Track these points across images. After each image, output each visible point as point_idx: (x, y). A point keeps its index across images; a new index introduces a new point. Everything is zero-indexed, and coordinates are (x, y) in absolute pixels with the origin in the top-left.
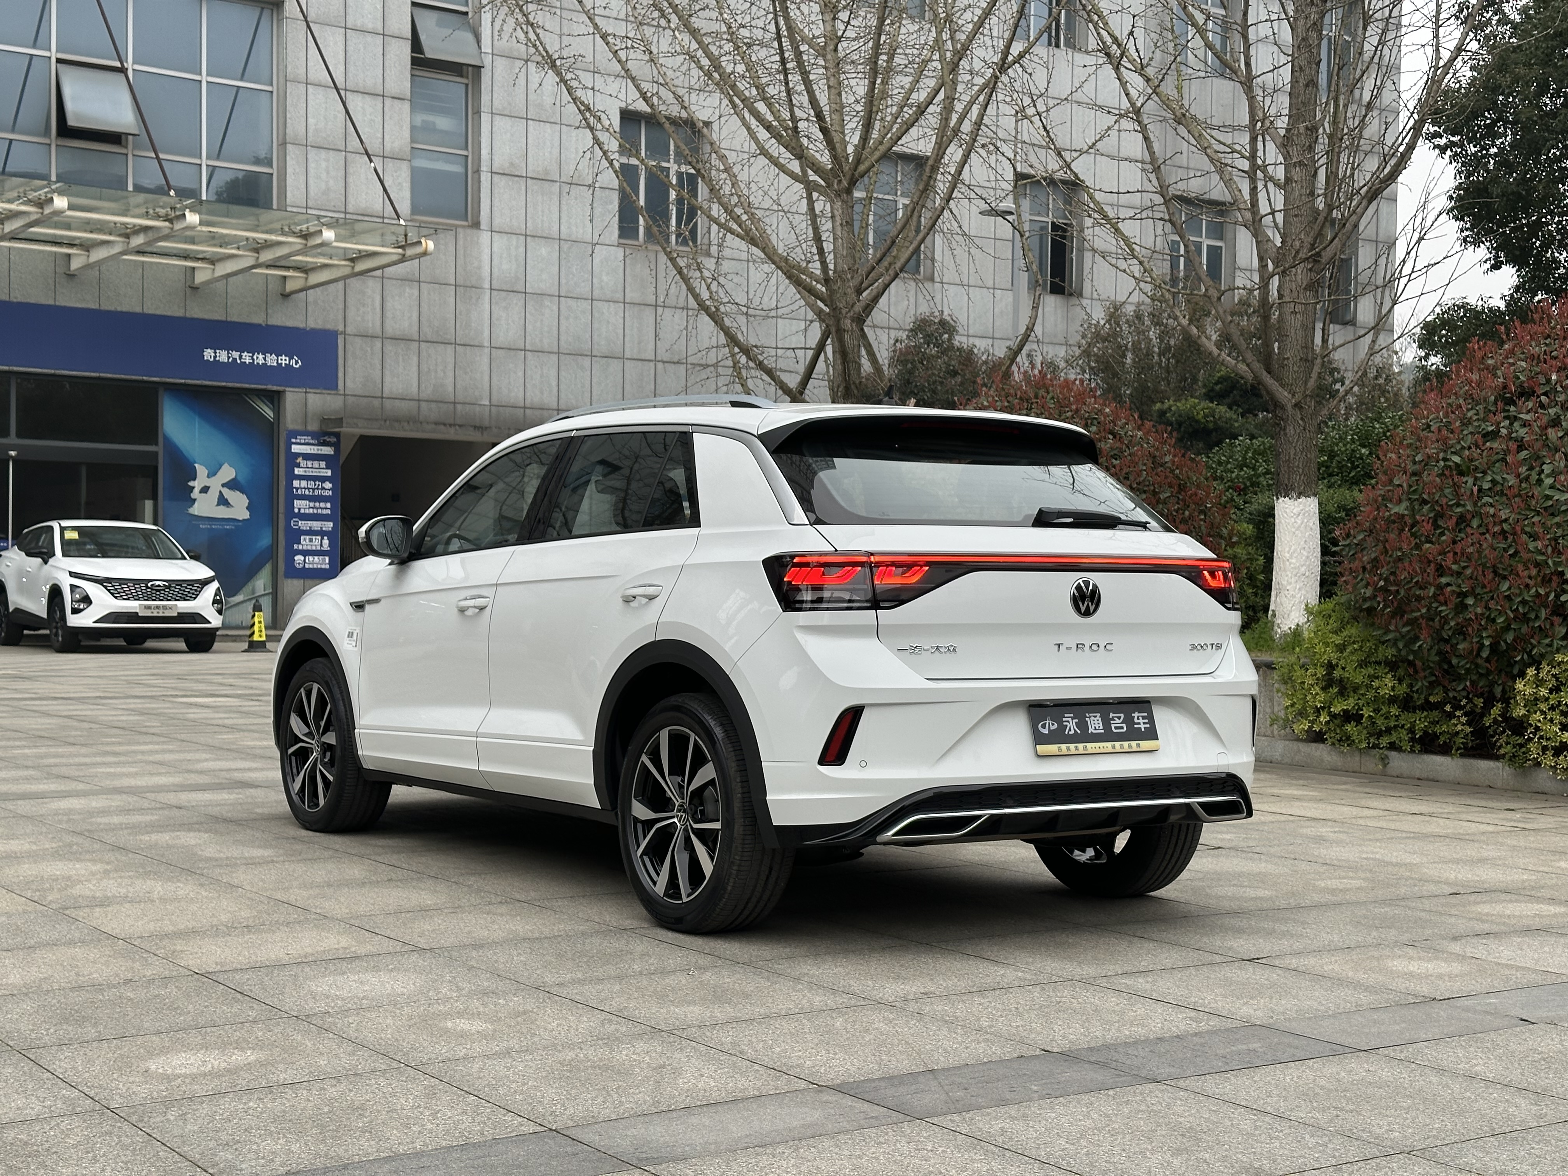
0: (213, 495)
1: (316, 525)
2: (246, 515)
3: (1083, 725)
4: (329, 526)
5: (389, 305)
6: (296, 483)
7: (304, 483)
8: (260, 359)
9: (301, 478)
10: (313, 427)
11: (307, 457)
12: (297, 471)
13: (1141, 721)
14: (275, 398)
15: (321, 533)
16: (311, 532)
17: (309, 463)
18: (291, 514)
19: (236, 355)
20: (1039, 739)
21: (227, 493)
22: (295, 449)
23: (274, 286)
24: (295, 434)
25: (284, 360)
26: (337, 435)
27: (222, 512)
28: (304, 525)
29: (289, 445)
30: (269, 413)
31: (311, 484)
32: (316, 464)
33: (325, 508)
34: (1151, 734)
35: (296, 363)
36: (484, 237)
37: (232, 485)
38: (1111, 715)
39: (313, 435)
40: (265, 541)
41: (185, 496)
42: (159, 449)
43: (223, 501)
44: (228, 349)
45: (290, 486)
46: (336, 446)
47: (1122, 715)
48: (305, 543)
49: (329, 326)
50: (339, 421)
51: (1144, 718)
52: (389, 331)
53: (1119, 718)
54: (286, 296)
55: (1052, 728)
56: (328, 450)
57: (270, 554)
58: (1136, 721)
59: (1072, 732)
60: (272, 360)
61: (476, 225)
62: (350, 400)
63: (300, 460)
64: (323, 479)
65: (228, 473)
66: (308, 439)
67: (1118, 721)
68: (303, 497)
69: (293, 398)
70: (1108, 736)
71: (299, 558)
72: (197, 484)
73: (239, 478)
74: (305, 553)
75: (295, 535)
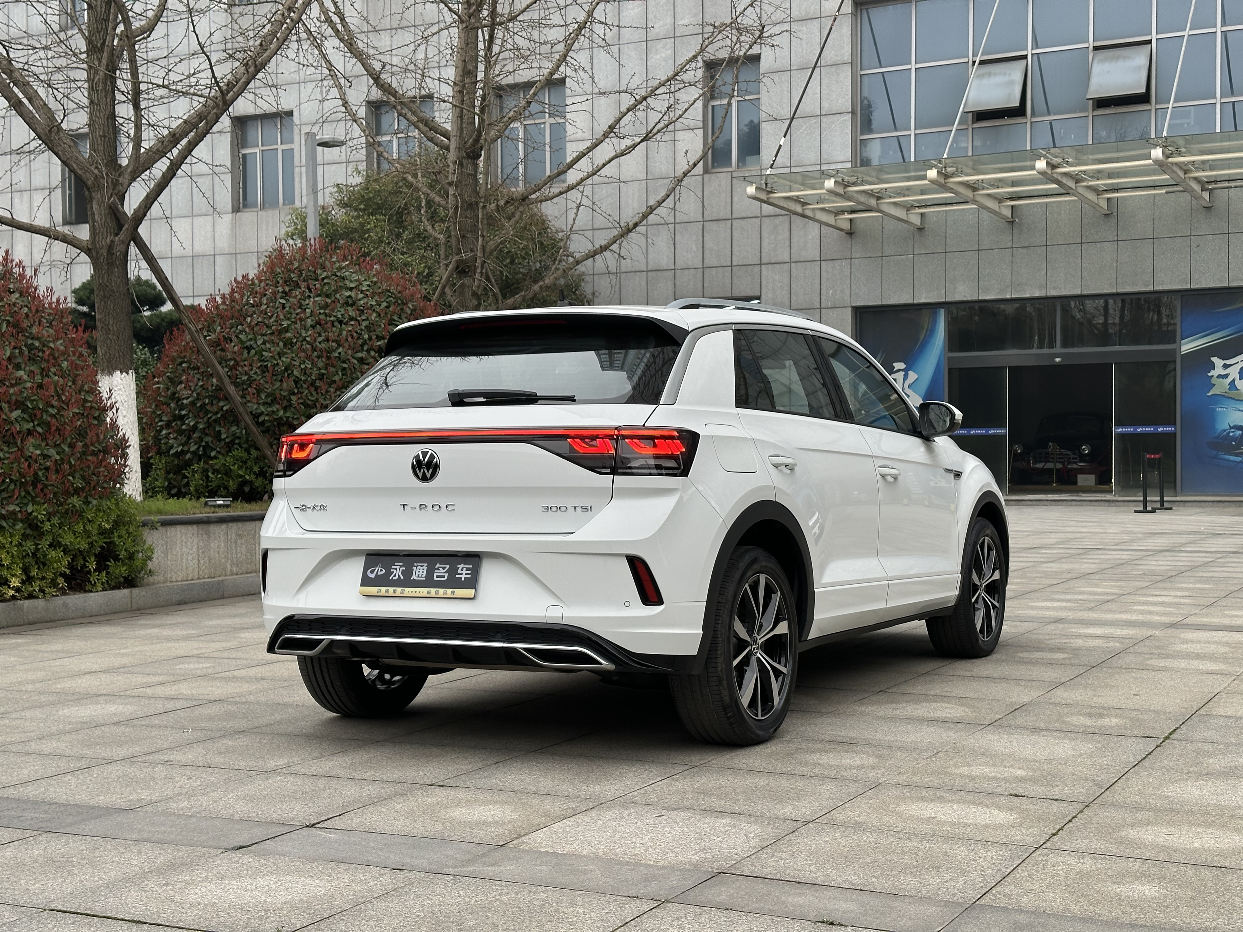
3: (408, 573)
13: (464, 572)
20: (366, 582)
34: (472, 583)
38: (438, 565)
47: (448, 566)
51: (467, 569)
53: (444, 568)
55: (379, 573)
58: (459, 571)
59: (396, 578)
67: (442, 571)
70: (429, 583)
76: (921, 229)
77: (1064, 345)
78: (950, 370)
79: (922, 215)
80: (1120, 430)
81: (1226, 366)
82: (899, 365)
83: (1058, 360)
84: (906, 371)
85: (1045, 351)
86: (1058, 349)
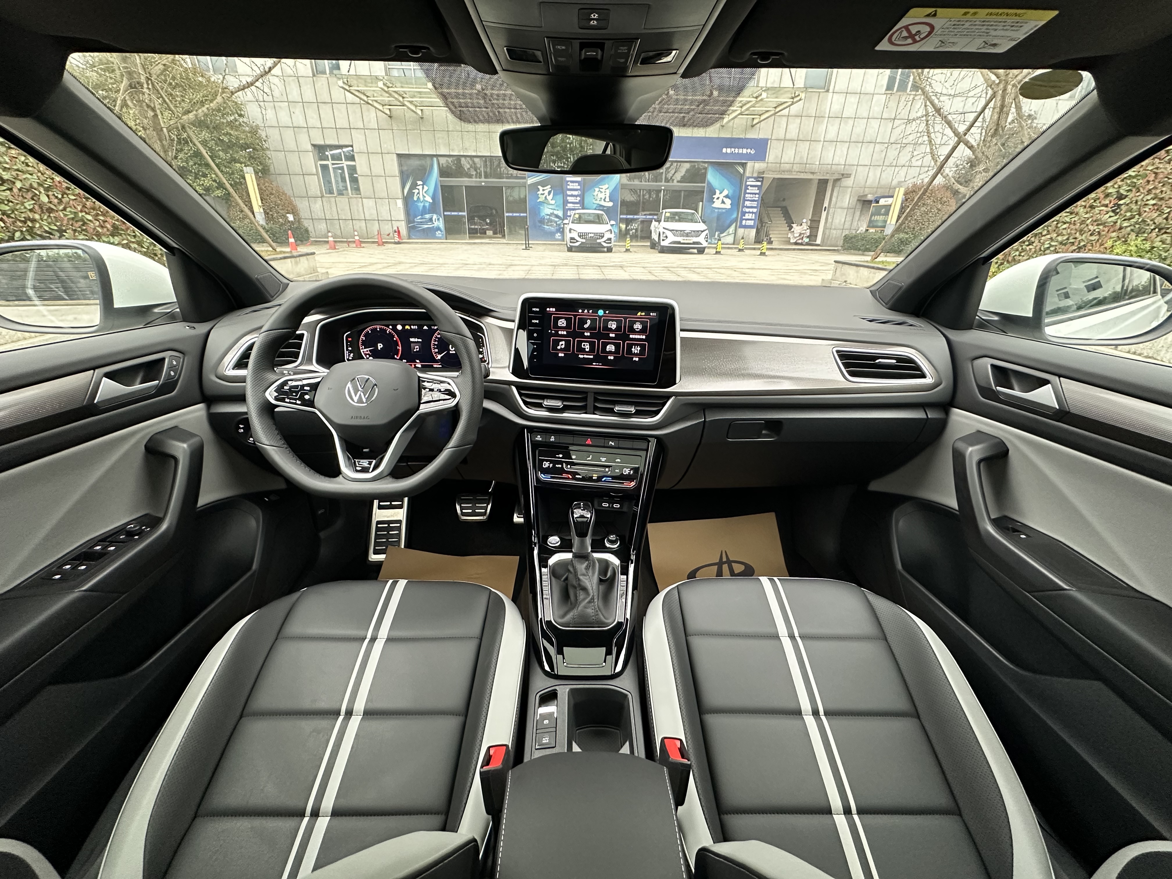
0: (720, 200)
1: (751, 210)
2: (729, 207)
4: (755, 210)
5: (788, 127)
6: (747, 195)
7: (749, 195)
8: (741, 151)
9: (749, 193)
10: (755, 175)
11: (752, 186)
12: (748, 191)
14: (744, 165)
15: (753, 213)
16: (749, 212)
17: (752, 188)
18: (743, 207)
19: (733, 150)
21: (725, 199)
22: (748, 183)
23: (749, 123)
24: (749, 178)
25: (749, 151)
26: (763, 178)
27: (723, 206)
28: (747, 210)
29: (746, 181)
30: (741, 171)
31: (752, 196)
32: (754, 188)
33: (755, 204)
35: (753, 152)
36: (830, 95)
37: (727, 196)
39: (755, 178)
40: (734, 216)
41: (711, 200)
42: (705, 185)
43: (723, 202)
44: (731, 148)
45: (744, 197)
46: (762, 182)
48: (747, 216)
49: (766, 137)
50: (763, 173)
52: (787, 137)
54: (753, 126)
56: (759, 183)
57: (736, 220)
60: (745, 151)
61: (828, 91)
62: (770, 165)
63: (749, 187)
64: (755, 194)
65: (726, 192)
66: (753, 180)
68: (748, 200)
69: (750, 164)
71: (744, 222)
72: (716, 196)
73: (730, 195)
74: (746, 220)
75: (744, 214)
76: (422, 118)
77: (486, 177)
78: (441, 186)
79: (422, 110)
80: (507, 214)
81: (543, 190)
82: (419, 183)
83: (483, 184)
84: (423, 185)
85: (478, 180)
86: (483, 179)
